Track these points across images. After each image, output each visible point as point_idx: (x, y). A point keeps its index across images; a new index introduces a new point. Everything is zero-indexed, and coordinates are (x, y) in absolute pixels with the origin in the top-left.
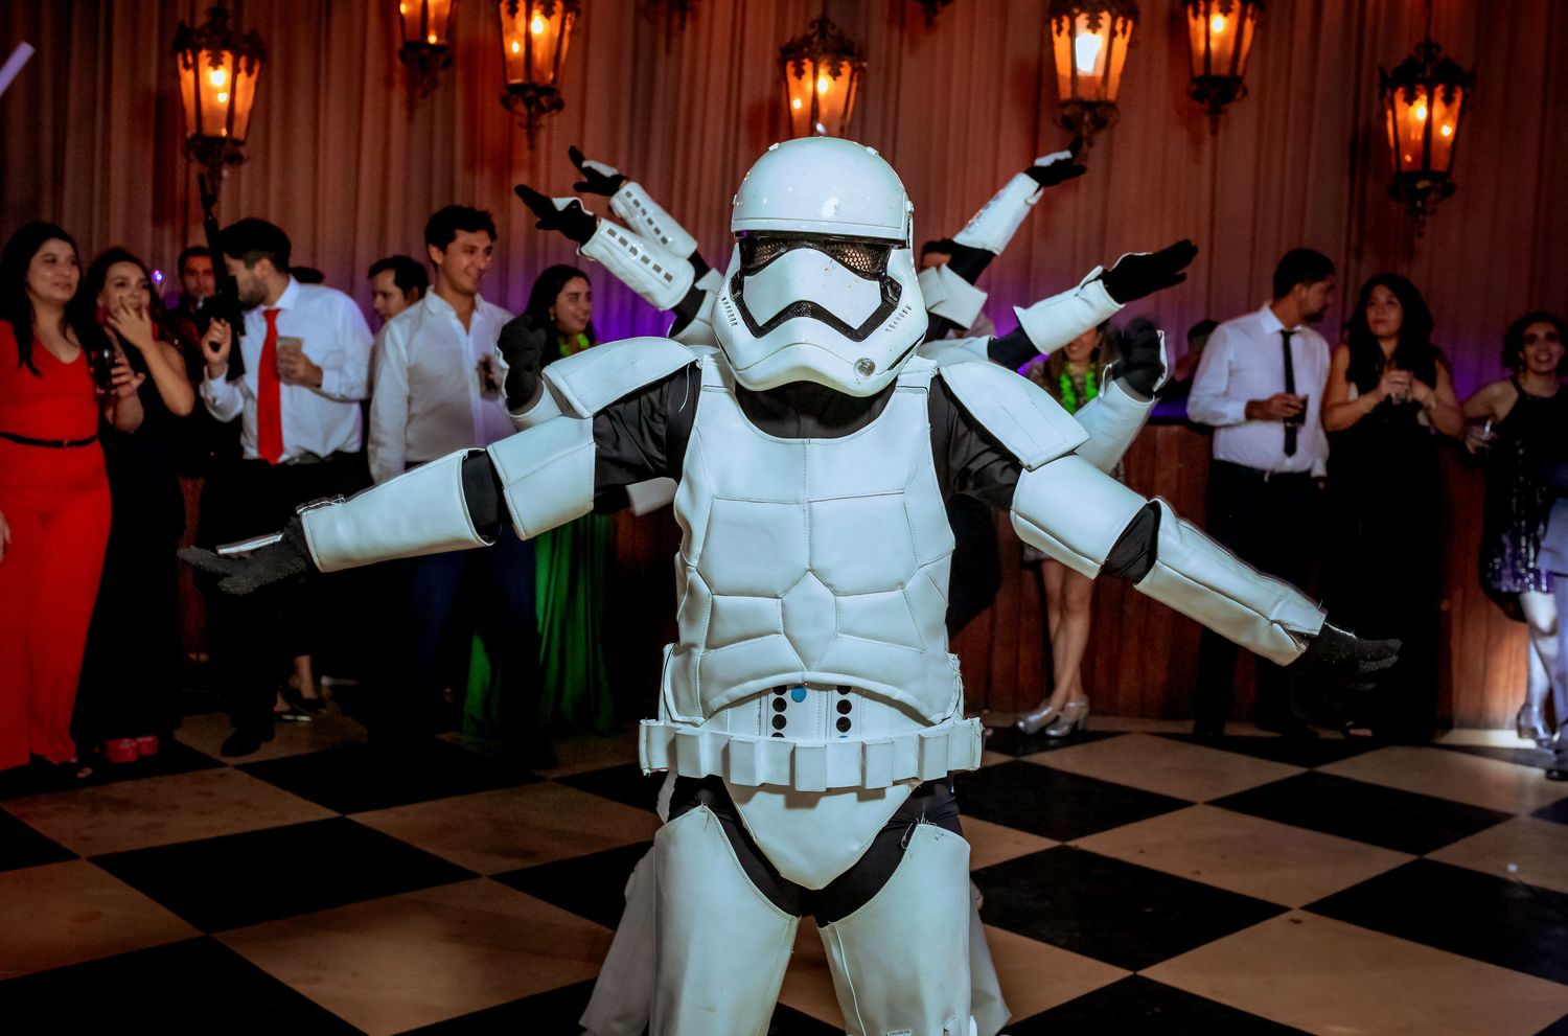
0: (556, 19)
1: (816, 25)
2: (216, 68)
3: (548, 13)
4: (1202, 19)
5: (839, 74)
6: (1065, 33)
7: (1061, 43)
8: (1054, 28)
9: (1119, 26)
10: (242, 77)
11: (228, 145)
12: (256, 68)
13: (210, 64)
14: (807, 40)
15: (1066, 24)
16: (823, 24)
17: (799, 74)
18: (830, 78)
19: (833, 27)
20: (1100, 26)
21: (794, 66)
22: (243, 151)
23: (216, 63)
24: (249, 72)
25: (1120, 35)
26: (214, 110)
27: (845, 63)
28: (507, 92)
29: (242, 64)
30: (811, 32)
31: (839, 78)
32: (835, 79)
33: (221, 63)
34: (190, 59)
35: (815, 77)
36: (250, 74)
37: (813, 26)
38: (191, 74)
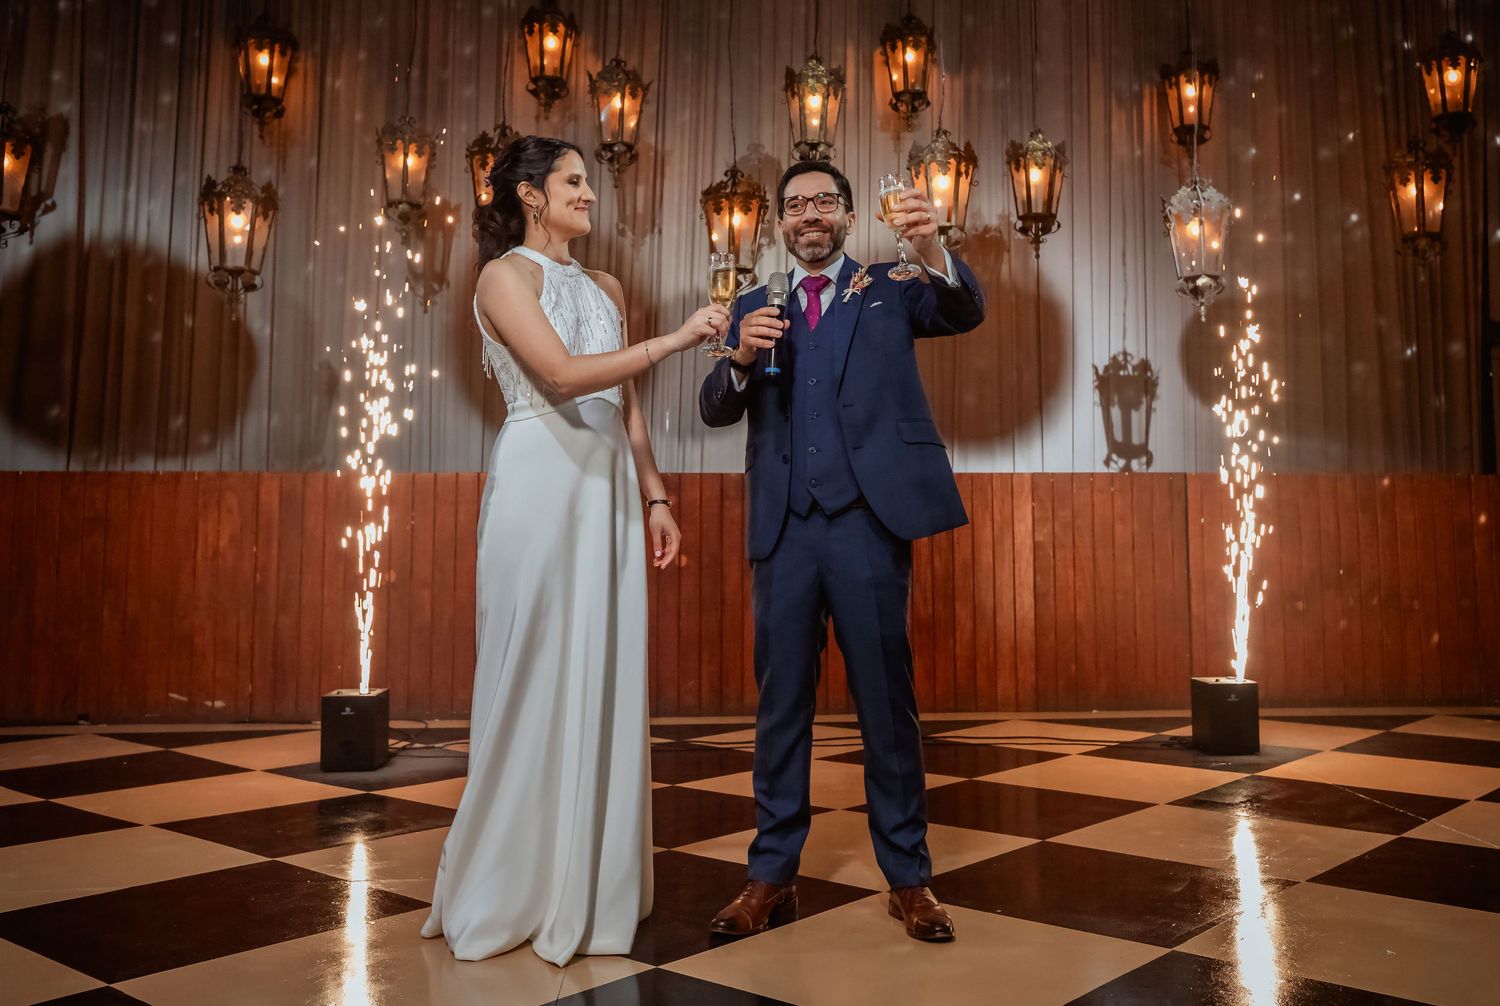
1: (729, 173)
2: (238, 213)
5: (750, 210)
6: (922, 176)
8: (913, 173)
9: (963, 169)
10: (259, 221)
11: (247, 274)
12: (271, 217)
13: (233, 210)
14: (722, 185)
15: (922, 170)
16: (733, 173)
17: (719, 211)
18: (742, 215)
19: (743, 176)
20: (948, 170)
21: (714, 204)
22: (257, 280)
23: (238, 209)
25: (964, 175)
26: (235, 248)
27: (754, 202)
29: (260, 209)
30: (725, 179)
31: (750, 213)
32: (746, 214)
33: (243, 208)
34: (216, 206)
35: (731, 213)
36: (265, 217)
37: (726, 174)
38: (216, 217)
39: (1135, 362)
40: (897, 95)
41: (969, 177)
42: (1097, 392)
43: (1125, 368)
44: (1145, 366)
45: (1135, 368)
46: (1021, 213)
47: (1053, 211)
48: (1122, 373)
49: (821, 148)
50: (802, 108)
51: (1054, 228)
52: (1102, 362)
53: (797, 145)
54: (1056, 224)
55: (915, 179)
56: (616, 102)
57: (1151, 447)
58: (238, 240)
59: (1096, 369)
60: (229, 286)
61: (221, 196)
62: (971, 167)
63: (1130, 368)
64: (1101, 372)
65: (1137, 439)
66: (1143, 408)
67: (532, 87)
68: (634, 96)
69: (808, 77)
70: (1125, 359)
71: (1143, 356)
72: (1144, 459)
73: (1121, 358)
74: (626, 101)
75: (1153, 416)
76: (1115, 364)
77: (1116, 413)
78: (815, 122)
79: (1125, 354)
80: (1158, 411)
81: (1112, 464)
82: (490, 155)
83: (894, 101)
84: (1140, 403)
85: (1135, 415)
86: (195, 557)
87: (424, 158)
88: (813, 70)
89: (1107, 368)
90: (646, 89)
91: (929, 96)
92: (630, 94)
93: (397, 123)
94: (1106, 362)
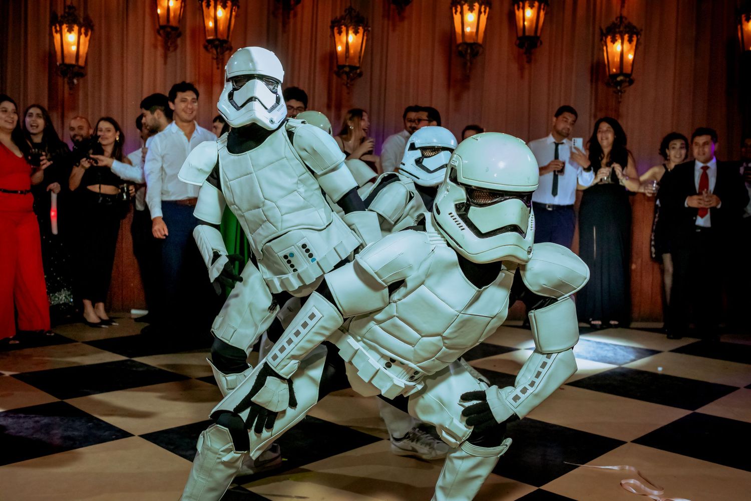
0: (228, 9)
1: (347, 11)
2: (70, 33)
3: (224, 7)
4: (521, 11)
5: (358, 33)
6: (458, 13)
7: (457, 18)
8: (454, 11)
9: (483, 10)
10: (83, 37)
11: (76, 67)
12: (89, 33)
13: (68, 31)
14: (343, 18)
15: (459, 9)
16: (349, 10)
17: (340, 33)
18: (354, 35)
19: (355, 12)
20: (474, 9)
21: (337, 29)
22: (84, 71)
23: (70, 30)
24: (86, 35)
25: (483, 14)
26: (70, 54)
27: (361, 27)
28: (207, 44)
29: (83, 30)
30: (345, 14)
31: (358, 35)
32: (356, 35)
33: (73, 30)
34: (58, 29)
35: (347, 34)
37: (345, 11)
38: (59, 35)
41: (487, 13)
46: (519, 36)
47: (538, 35)
51: (538, 45)
54: (540, 42)
55: (454, 15)
58: (74, 48)
61: (61, 24)
62: (488, 8)
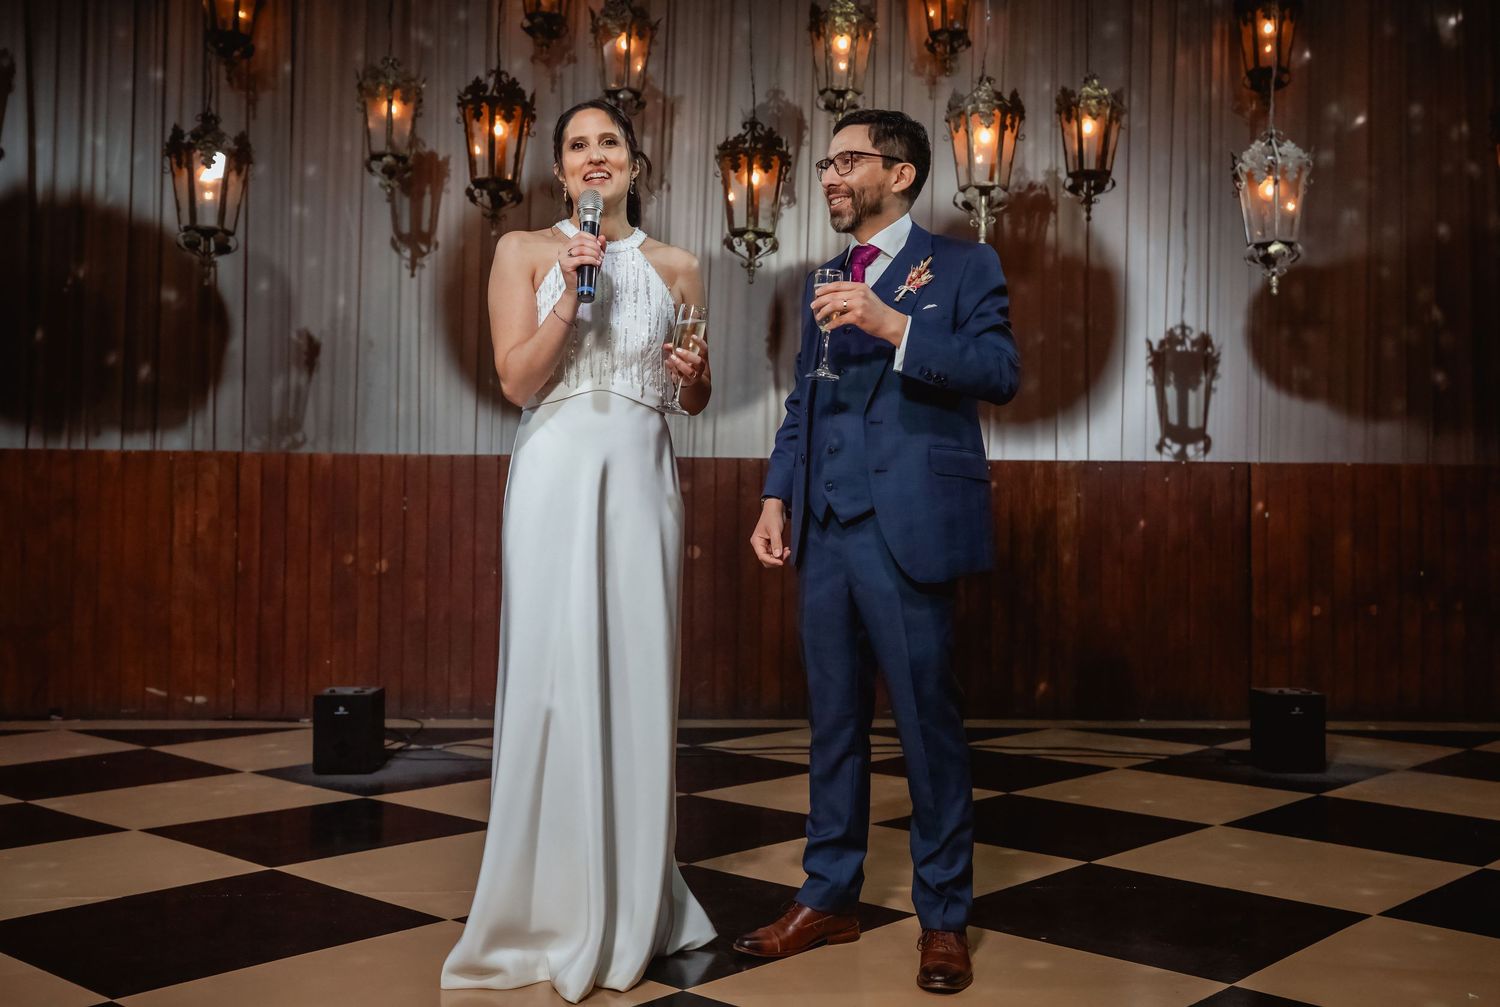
0: (515, 123)
1: (748, 126)
2: (209, 165)
3: (507, 119)
5: (770, 167)
8: (953, 126)
9: (1008, 122)
10: (233, 177)
11: (221, 234)
12: (244, 167)
13: (203, 164)
14: (740, 139)
15: (963, 125)
16: (752, 124)
17: (737, 168)
18: (762, 173)
19: (762, 128)
20: (992, 122)
21: (731, 160)
22: (232, 243)
23: (209, 162)
24: (239, 171)
25: (1009, 129)
26: (207, 205)
27: (775, 158)
28: (472, 187)
29: (233, 161)
30: (743, 132)
31: (770, 171)
32: (766, 172)
34: (184, 159)
35: (750, 170)
36: (239, 173)
37: (744, 127)
38: (185, 171)
39: (1194, 336)
40: (934, 34)
41: (1015, 131)
42: (1151, 369)
43: (1182, 342)
44: (1205, 341)
45: (1194, 343)
46: (1071, 170)
47: (1108, 168)
48: (1179, 348)
49: (849, 96)
50: (828, 50)
51: (1108, 186)
52: (1157, 335)
53: (822, 93)
54: (1111, 181)
55: (954, 133)
56: (622, 43)
57: (1209, 431)
58: (209, 196)
59: (1149, 343)
60: (201, 248)
61: (190, 148)
62: (1017, 119)
63: (1188, 343)
64: (1155, 347)
65: (1193, 422)
66: (1202, 387)
67: (527, 23)
68: (641, 36)
69: (836, 14)
70: (1183, 333)
71: (1203, 329)
72: (1201, 445)
73: (1178, 332)
74: (633, 42)
75: (1213, 398)
76: (1171, 339)
77: (1171, 392)
78: (843, 66)
79: (1183, 327)
80: (1219, 392)
81: (1166, 450)
82: (484, 104)
83: (930, 41)
84: (1198, 382)
85: (1192, 395)
86: (171, 542)
87: (411, 105)
88: (841, 7)
89: (1162, 343)
90: (654, 28)
91: (970, 34)
92: (637, 34)
93: (380, 67)
94: (1162, 336)
